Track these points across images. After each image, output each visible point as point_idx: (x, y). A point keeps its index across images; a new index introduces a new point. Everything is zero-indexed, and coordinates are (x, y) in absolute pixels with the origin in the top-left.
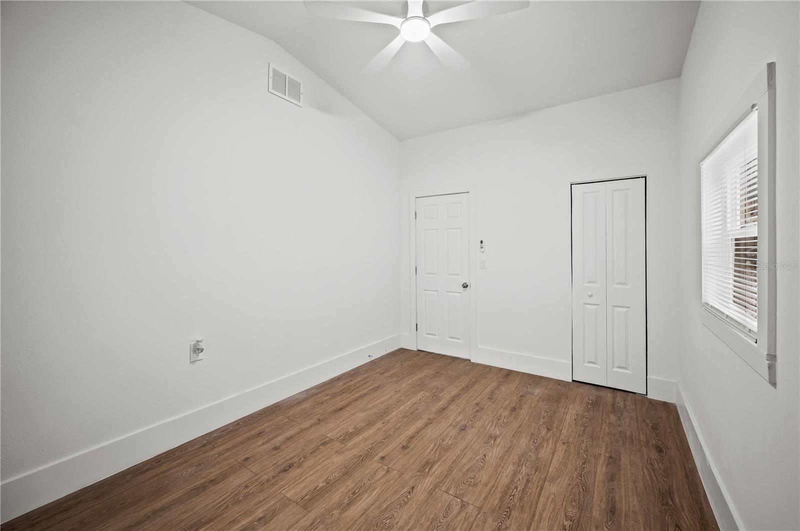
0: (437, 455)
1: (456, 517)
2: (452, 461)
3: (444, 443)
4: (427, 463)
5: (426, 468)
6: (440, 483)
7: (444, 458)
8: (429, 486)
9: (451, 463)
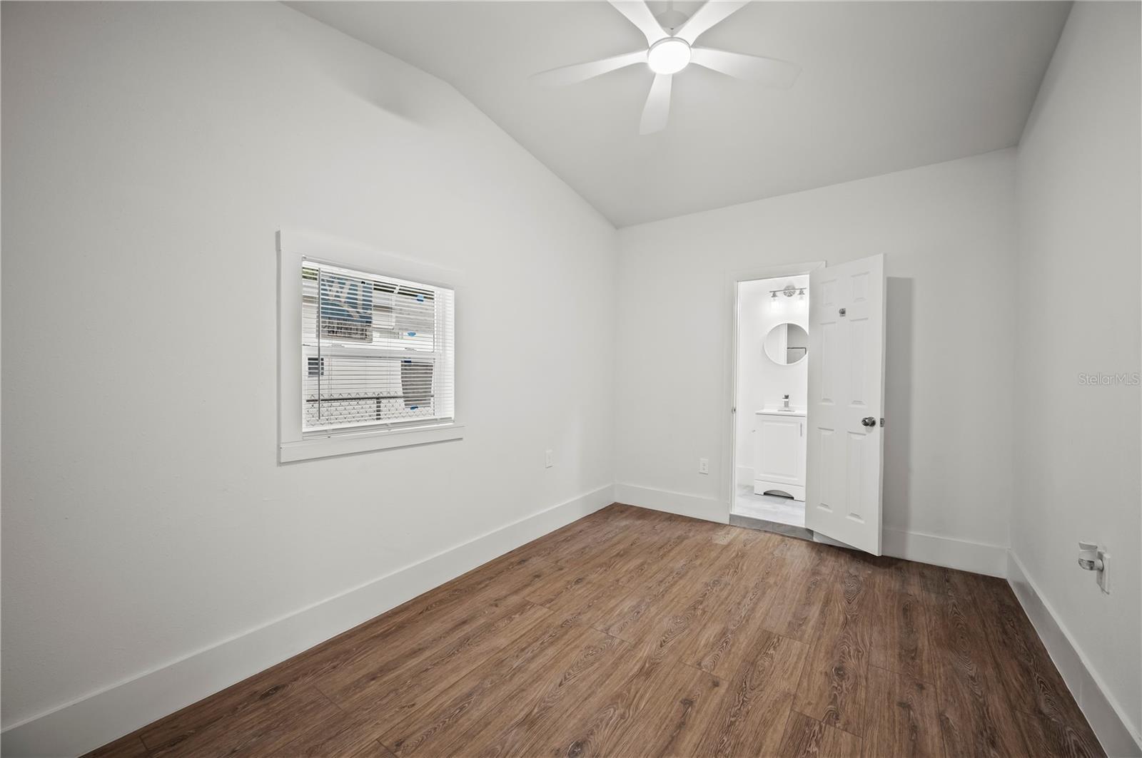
0: (633, 687)
1: (616, 622)
2: (612, 677)
3: (622, 710)
4: (648, 674)
5: (648, 669)
6: (630, 650)
7: (623, 682)
8: (642, 647)
9: (614, 675)
